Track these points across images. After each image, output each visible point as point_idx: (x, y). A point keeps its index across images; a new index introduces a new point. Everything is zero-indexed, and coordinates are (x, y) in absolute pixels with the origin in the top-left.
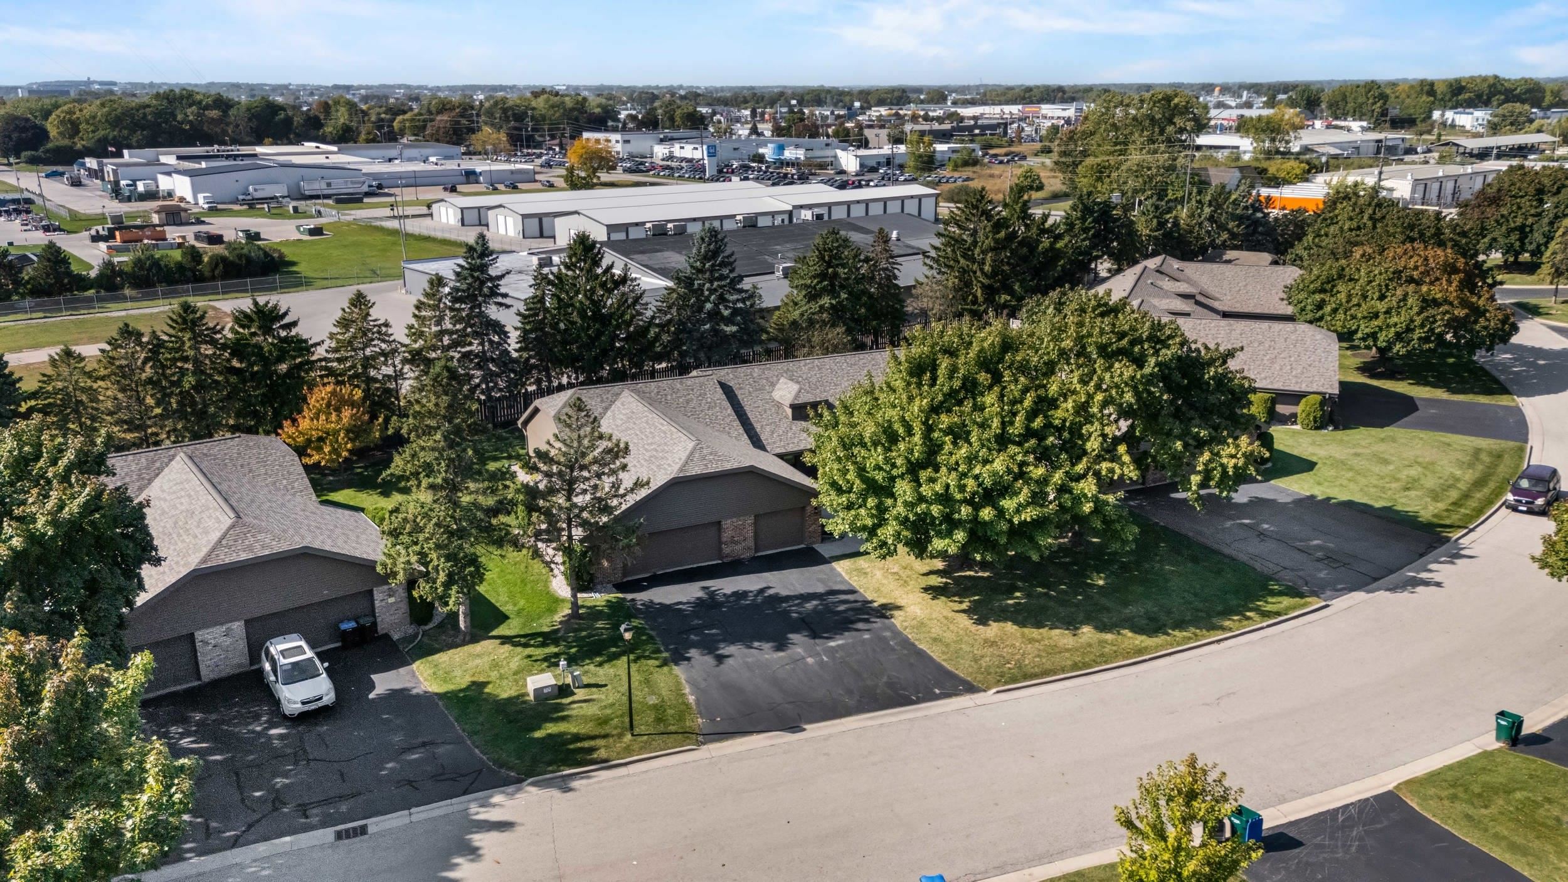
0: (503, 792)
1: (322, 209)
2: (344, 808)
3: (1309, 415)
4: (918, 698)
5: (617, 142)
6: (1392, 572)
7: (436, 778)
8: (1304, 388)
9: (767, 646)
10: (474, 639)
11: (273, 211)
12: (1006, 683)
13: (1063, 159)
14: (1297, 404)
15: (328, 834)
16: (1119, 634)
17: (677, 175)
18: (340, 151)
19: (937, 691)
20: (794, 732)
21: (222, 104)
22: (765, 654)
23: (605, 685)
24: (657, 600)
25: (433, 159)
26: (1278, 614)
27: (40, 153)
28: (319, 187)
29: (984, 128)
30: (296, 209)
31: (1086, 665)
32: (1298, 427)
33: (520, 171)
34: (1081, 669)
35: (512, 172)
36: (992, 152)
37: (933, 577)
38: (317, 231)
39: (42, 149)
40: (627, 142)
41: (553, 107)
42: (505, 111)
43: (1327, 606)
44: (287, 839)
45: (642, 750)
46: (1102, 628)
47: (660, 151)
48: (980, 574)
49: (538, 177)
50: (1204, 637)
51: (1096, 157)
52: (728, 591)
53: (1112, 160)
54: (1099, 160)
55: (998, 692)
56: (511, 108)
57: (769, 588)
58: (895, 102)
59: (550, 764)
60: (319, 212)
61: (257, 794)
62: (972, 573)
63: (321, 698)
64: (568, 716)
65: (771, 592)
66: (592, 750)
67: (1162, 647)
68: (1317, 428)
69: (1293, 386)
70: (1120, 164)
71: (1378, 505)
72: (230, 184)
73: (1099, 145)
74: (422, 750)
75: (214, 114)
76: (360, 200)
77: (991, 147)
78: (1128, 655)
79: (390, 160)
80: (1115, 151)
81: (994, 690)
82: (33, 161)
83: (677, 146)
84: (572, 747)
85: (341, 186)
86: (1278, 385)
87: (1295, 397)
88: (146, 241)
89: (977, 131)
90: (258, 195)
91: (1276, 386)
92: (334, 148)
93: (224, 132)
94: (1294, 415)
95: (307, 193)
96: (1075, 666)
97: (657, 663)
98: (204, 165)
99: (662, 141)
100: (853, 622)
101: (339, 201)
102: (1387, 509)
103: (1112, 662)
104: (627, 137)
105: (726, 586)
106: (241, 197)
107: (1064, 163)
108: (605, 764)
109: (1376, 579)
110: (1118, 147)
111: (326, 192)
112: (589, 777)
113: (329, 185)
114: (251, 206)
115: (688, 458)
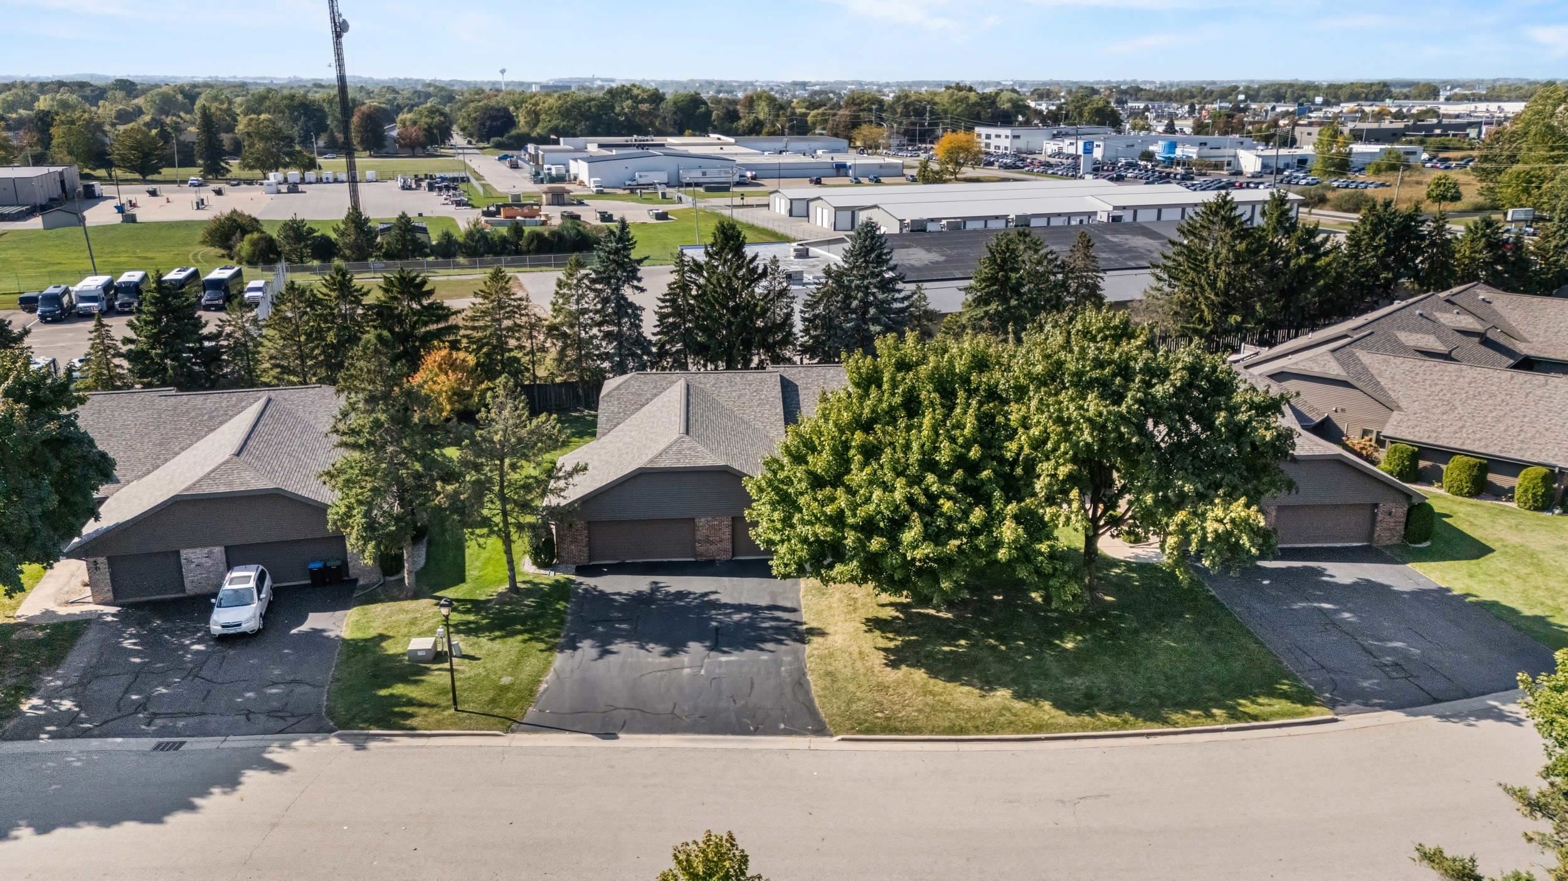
0: (310, 738)
1: (683, 196)
2: (181, 724)
3: (1526, 491)
4: (756, 729)
5: (1007, 137)
6: (1468, 695)
7: (272, 714)
8: (1527, 457)
9: (660, 649)
10: (416, 596)
11: (644, 196)
12: (860, 732)
13: (1485, 165)
14: (1516, 476)
15: (150, 742)
16: (1036, 704)
17: (1050, 172)
18: (736, 143)
19: (782, 726)
20: (604, 738)
21: (656, 98)
22: (653, 657)
23: (479, 659)
24: (600, 588)
25: (819, 152)
26: (1255, 718)
27: (504, 139)
28: (695, 175)
29: (1446, 128)
30: (664, 195)
31: (962, 731)
32: (1513, 505)
33: (889, 166)
34: (954, 733)
35: (881, 166)
36: (1442, 155)
37: (889, 609)
38: (662, 216)
39: (506, 136)
40: (1016, 137)
41: (956, 101)
42: (906, 106)
43: (1336, 721)
44: (119, 740)
45: (454, 725)
46: (1022, 695)
47: (1050, 147)
48: (941, 614)
49: (906, 171)
50: (1133, 726)
51: (1526, 163)
52: (672, 590)
53: (1548, 169)
54: (1527, 167)
55: (843, 740)
56: (912, 103)
57: (716, 592)
58: (1372, 96)
59: (364, 721)
60: (680, 198)
61: (134, 697)
62: (932, 612)
63: (239, 625)
64: (422, 681)
65: (713, 597)
66: (411, 716)
67: (1072, 727)
68: (1537, 509)
69: (1514, 454)
70: (1555, 172)
71: (1527, 612)
72: (620, 170)
73: (1530, 149)
74: (282, 686)
75: (644, 107)
76: (727, 189)
77: (1446, 149)
78: (1025, 728)
79: (781, 152)
80: (1552, 157)
81: (840, 737)
82: (499, 146)
83: (1067, 141)
84: (397, 709)
85: (715, 175)
86: (1494, 450)
87: (1514, 467)
88: (519, 218)
89: (1438, 131)
90: (642, 181)
91: (1490, 451)
92: (731, 140)
93: (652, 124)
94: (1512, 489)
95: (684, 181)
96: (951, 730)
97: (542, 646)
98: (614, 152)
99: (1054, 136)
100: (765, 641)
101: (708, 189)
102: (1540, 620)
103: (997, 733)
104: (1017, 133)
105: (674, 584)
106: (628, 183)
107: (1484, 170)
108: (412, 732)
109: (1436, 701)
110: (1555, 153)
111: (701, 180)
112: (389, 741)
113: (704, 174)
114: (632, 191)
115: (665, 450)
